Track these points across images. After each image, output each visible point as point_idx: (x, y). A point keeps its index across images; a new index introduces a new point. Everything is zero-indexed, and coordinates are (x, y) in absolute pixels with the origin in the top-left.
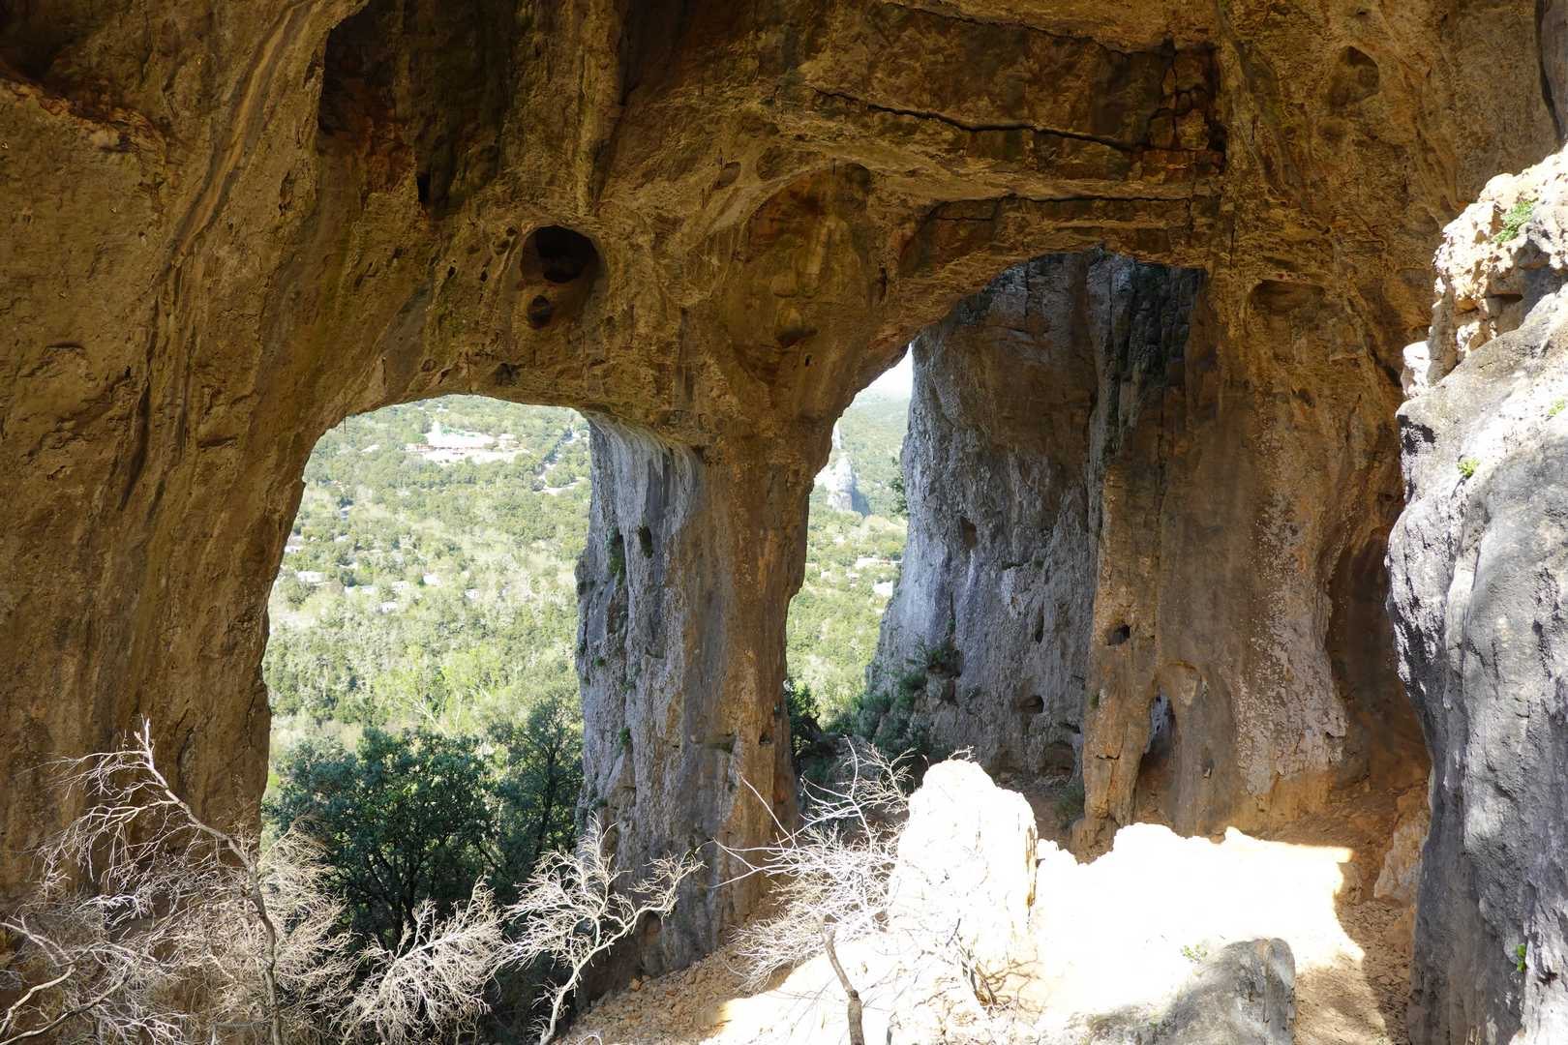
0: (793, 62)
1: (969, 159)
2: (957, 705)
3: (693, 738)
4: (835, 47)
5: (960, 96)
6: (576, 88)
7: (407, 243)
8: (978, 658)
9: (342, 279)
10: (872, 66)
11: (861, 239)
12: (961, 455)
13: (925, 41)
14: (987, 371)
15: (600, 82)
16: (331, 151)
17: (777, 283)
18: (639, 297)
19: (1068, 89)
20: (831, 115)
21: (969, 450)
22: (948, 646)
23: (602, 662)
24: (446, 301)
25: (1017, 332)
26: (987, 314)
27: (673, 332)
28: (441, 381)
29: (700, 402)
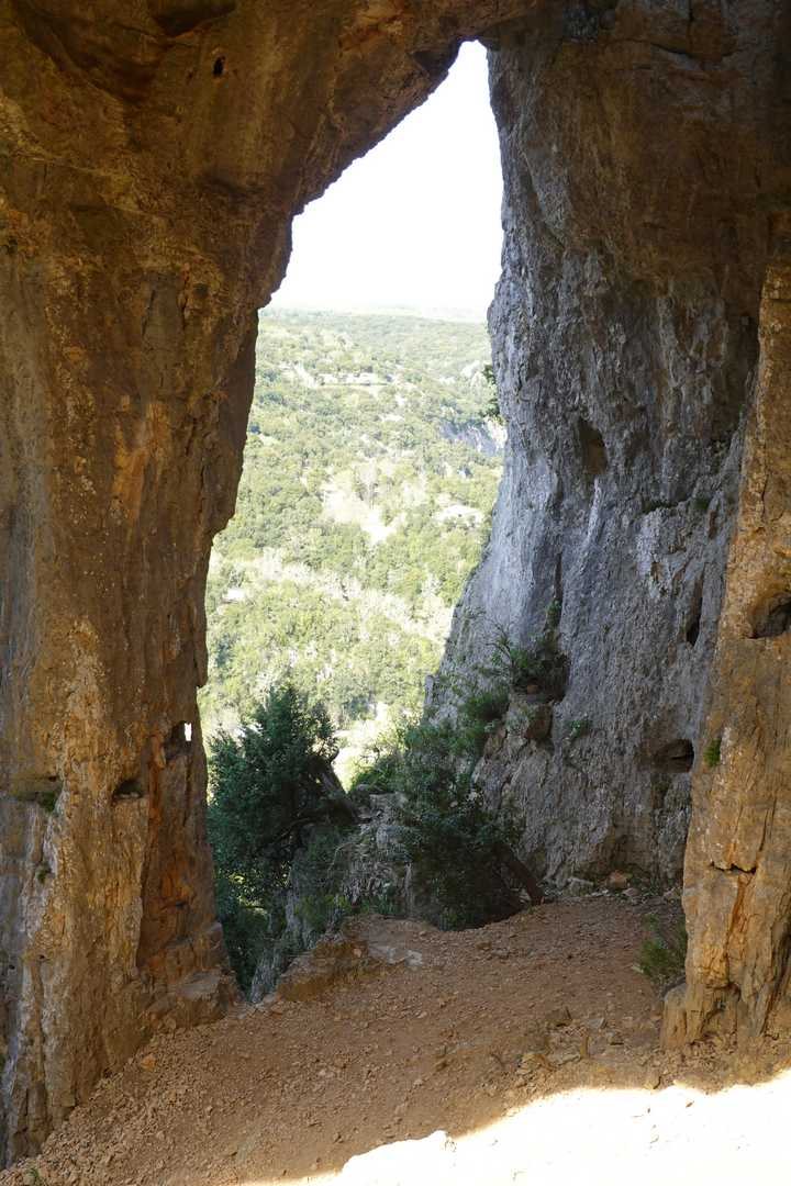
2: (551, 750)
8: (592, 668)
22: (549, 645)
25: (671, 56)
26: (616, 18)
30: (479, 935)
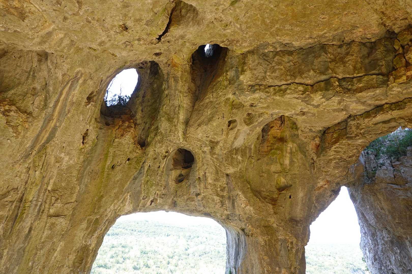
0: (238, 77)
1: (312, 95)
4: (251, 69)
6: (177, 104)
7: (131, 156)
9: (107, 166)
11: (302, 148)
12: (383, 242)
13: (284, 59)
14: (382, 202)
15: (184, 101)
17: (274, 168)
18: (208, 169)
21: (386, 239)
24: (147, 175)
25: (392, 185)
26: (376, 179)
27: (224, 183)
28: (151, 204)
29: (238, 210)
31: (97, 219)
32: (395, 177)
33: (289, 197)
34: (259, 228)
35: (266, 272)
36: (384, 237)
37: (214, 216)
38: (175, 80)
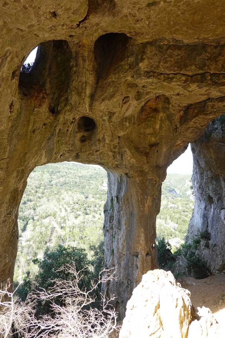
0: (137, 64)
1: (190, 84)
2: (209, 249)
3: (128, 253)
4: (148, 58)
5: (186, 66)
6: (84, 80)
7: (47, 122)
8: (215, 235)
9: (29, 130)
10: (159, 62)
11: (170, 118)
12: (207, 178)
13: (174, 53)
14: (212, 153)
15: (90, 78)
16: (25, 99)
17: (148, 131)
18: (106, 133)
19: (220, 60)
20: (149, 77)
21: (209, 176)
22: (207, 231)
23: (108, 231)
24: (59, 137)
25: (220, 143)
26: (211, 138)
27: (116, 143)
28: (60, 157)
29: (125, 161)
30: (204, 280)
31: (23, 169)
32: (223, 138)
33: (156, 151)
34: (137, 173)
35: (139, 199)
36: (208, 175)
37: (106, 165)
38: (83, 59)
